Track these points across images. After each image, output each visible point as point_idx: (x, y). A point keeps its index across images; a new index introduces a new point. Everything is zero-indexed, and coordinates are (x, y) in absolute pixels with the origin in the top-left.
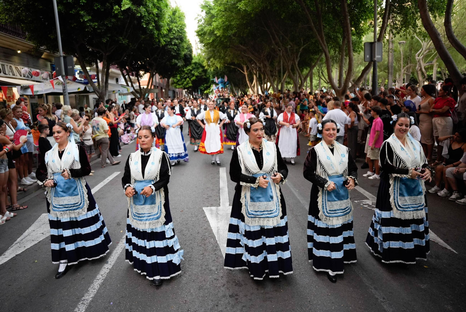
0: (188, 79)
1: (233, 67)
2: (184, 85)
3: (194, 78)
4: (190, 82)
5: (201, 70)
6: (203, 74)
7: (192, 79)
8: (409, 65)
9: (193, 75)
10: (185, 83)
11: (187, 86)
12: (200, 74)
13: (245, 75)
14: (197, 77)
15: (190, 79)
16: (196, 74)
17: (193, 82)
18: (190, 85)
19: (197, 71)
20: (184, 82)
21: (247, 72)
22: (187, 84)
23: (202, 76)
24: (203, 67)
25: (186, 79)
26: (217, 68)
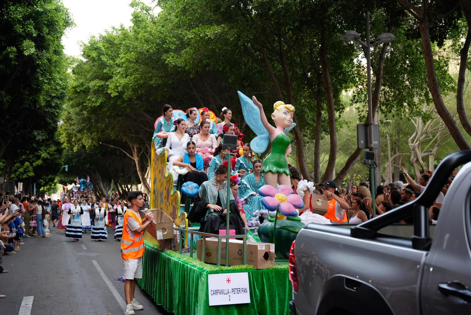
0: (27, 163)
1: (112, 146)
2: (17, 173)
3: (39, 162)
4: (31, 168)
5: (53, 148)
6: (57, 156)
7: (34, 164)
8: (397, 154)
9: (39, 157)
10: (21, 170)
11: (25, 176)
12: (51, 155)
13: (134, 161)
14: (44, 160)
15: (31, 164)
16: (44, 155)
17: (37, 169)
18: (32, 174)
19: (46, 151)
20: (19, 168)
21: (138, 156)
22: (25, 172)
23: (56, 159)
24: (58, 144)
25: (22, 163)
26: (84, 146)
